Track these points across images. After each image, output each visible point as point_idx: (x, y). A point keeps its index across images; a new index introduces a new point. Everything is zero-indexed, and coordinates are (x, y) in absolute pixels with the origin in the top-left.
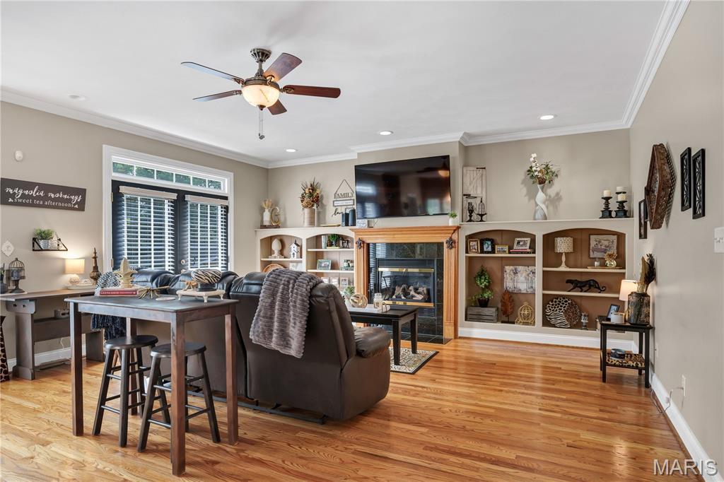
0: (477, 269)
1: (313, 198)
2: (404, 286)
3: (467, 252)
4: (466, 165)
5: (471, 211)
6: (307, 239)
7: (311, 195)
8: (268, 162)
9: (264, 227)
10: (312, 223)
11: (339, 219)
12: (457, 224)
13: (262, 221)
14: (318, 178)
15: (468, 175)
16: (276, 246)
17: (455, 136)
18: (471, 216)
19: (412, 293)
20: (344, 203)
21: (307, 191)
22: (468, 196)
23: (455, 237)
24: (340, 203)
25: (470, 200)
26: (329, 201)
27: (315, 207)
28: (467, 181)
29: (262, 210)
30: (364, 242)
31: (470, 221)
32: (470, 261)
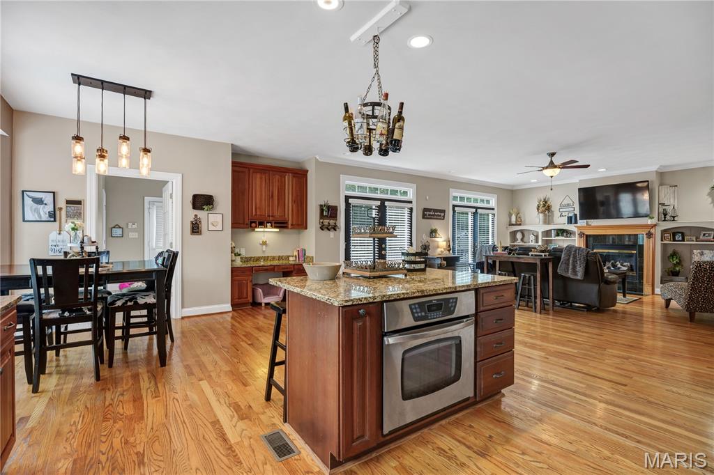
0: (670, 251)
1: (546, 208)
2: (612, 261)
3: (662, 240)
4: (661, 184)
5: (665, 215)
6: (543, 232)
7: (544, 205)
8: (513, 186)
9: (511, 225)
10: (545, 222)
11: (565, 220)
12: (654, 223)
13: (510, 221)
14: (549, 194)
15: (663, 191)
16: (519, 236)
17: (654, 168)
18: (665, 218)
19: (619, 266)
20: (567, 210)
21: (541, 203)
22: (663, 205)
23: (652, 231)
24: (564, 210)
25: (664, 207)
26: (555, 209)
27: (547, 212)
28: (662, 195)
29: (510, 215)
30: (584, 234)
31: (665, 220)
32: (664, 247)
